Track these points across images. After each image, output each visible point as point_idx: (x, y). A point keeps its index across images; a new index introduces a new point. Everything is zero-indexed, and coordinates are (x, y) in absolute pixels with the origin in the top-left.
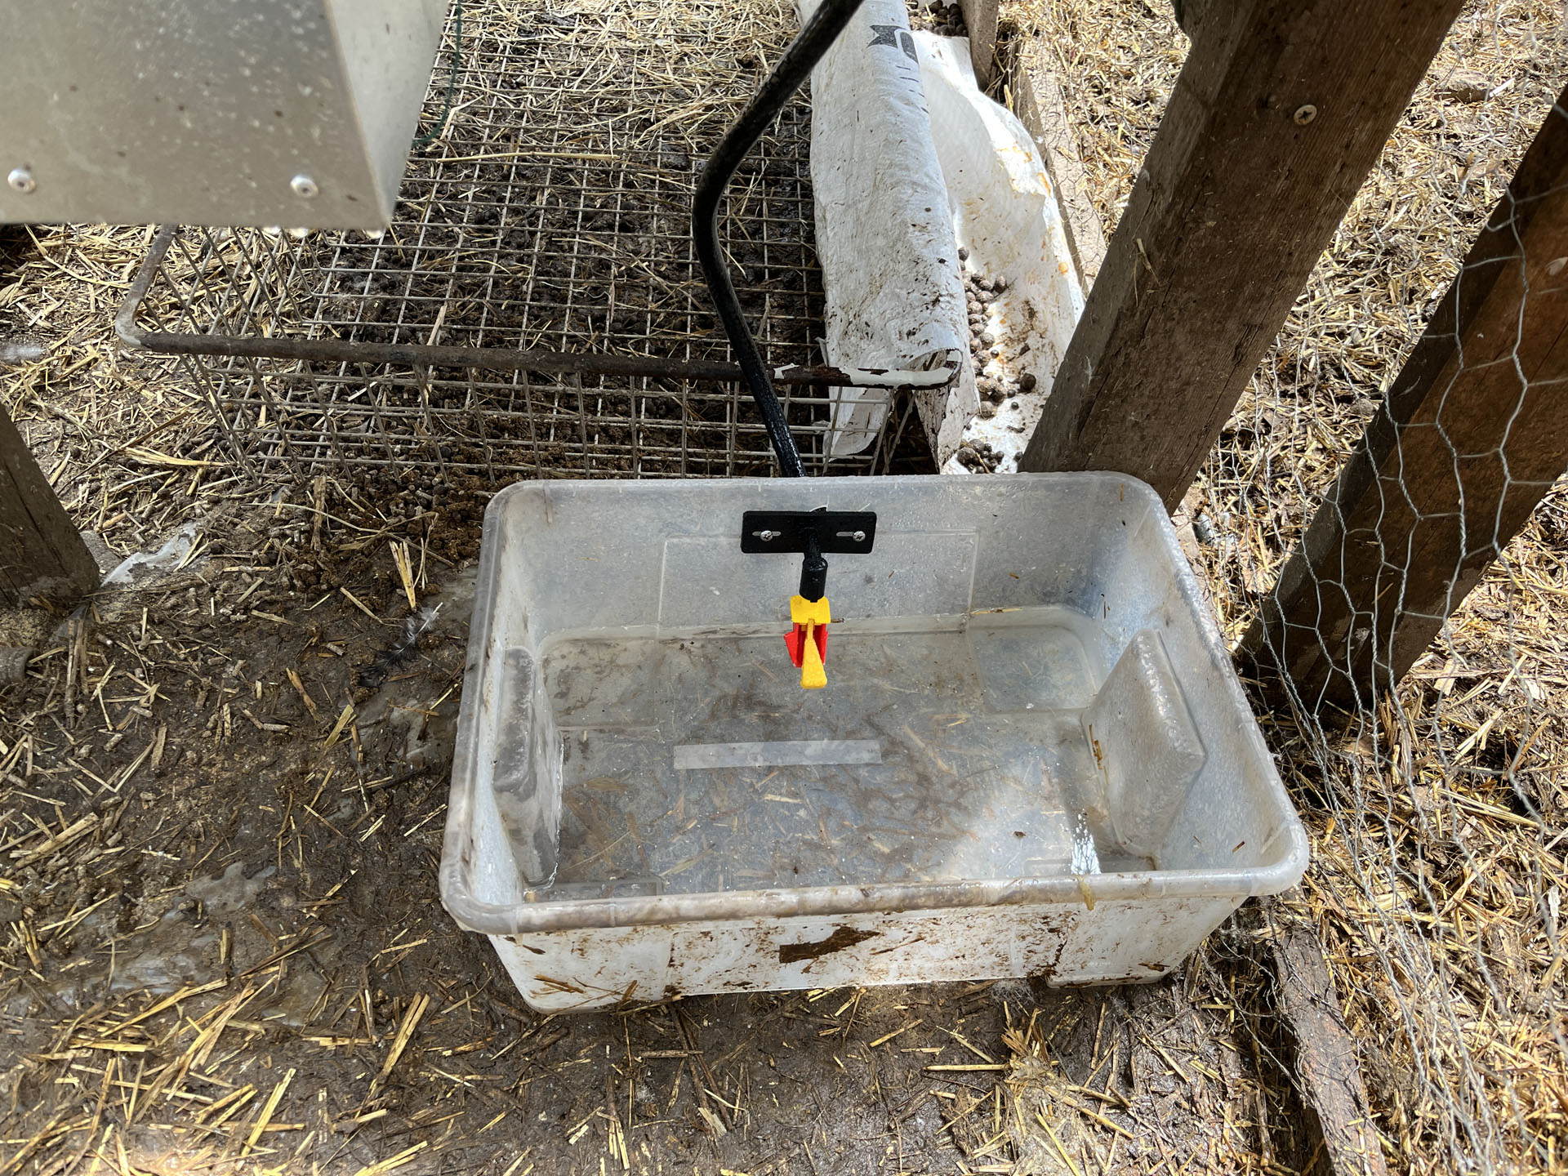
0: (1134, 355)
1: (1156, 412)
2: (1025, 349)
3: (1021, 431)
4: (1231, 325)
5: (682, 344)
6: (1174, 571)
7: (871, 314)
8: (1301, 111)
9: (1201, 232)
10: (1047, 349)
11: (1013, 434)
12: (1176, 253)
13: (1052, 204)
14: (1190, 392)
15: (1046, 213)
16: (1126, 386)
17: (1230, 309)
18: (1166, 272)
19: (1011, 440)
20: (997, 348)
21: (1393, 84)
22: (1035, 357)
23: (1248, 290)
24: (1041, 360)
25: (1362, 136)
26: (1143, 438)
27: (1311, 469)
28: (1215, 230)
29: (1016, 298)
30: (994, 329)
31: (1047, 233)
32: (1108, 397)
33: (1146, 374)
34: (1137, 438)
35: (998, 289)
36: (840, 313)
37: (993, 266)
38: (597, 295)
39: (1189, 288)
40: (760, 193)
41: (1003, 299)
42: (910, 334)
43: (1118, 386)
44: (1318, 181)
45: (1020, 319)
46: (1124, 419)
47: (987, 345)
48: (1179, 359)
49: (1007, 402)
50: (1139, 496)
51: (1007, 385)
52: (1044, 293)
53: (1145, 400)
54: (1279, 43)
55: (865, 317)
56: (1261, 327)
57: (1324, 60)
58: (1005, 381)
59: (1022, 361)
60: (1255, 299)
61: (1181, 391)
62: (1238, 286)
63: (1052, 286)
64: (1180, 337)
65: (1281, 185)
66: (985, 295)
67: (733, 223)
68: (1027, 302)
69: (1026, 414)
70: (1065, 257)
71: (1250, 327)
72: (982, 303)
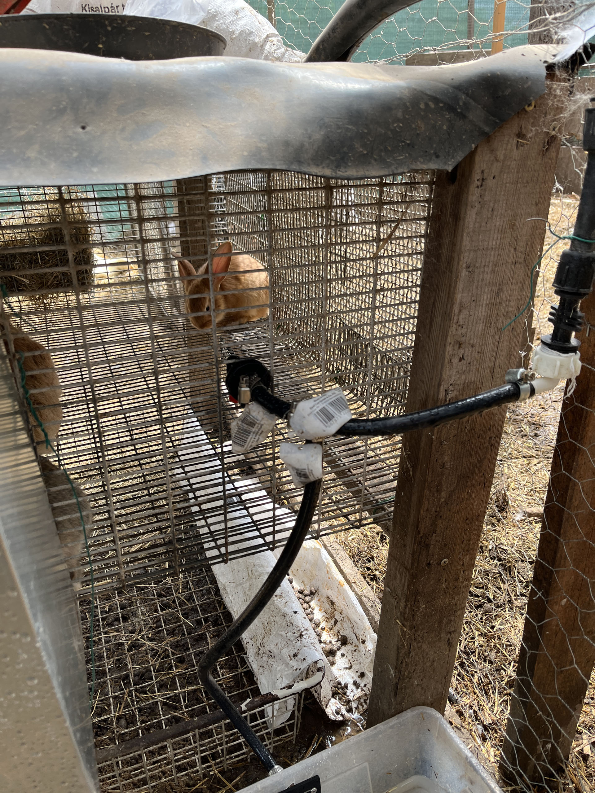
0: (409, 660)
1: (424, 677)
2: (336, 622)
3: (350, 668)
4: (443, 635)
5: (174, 678)
6: (464, 756)
7: (270, 646)
8: (443, 562)
9: (421, 610)
10: (346, 619)
11: (348, 671)
12: (414, 620)
13: (324, 552)
14: (435, 664)
15: (323, 557)
16: (409, 673)
17: (440, 630)
18: (412, 628)
19: (348, 675)
20: (323, 625)
21: (471, 542)
22: (342, 624)
23: (445, 622)
24: (345, 626)
25: (467, 560)
26: (422, 688)
27: (482, 646)
28: (426, 607)
29: (322, 596)
30: (318, 615)
31: (327, 566)
32: (404, 679)
33: (416, 665)
34: (420, 689)
35: (312, 594)
36: (251, 642)
37: (306, 583)
38: (120, 664)
39: (423, 629)
40: (186, 577)
41: (316, 598)
42: (295, 656)
43: (406, 674)
44: (457, 579)
45: (328, 606)
46: (412, 685)
47: (317, 625)
48: (427, 654)
49: (339, 653)
50: (431, 716)
51: (336, 644)
52: (336, 595)
53: (418, 674)
54: (427, 546)
55: (268, 648)
56: (455, 631)
57: (445, 545)
58: (333, 643)
59: (336, 628)
60: (449, 623)
61: (432, 665)
62: (440, 622)
63: (339, 591)
64: (425, 647)
65: (444, 585)
66: (308, 598)
67: (179, 598)
68: (328, 597)
69: (350, 657)
70: (340, 578)
71: (450, 633)
72: (308, 603)
